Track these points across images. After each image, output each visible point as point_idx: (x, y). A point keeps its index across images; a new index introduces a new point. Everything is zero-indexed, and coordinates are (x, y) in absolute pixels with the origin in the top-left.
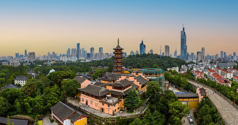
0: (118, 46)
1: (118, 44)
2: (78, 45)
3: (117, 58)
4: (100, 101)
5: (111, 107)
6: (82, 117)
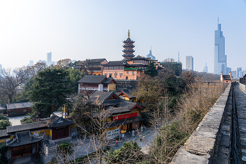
0: (129, 39)
1: (129, 36)
3: (128, 52)
4: (125, 70)
5: (135, 73)
6: (113, 82)
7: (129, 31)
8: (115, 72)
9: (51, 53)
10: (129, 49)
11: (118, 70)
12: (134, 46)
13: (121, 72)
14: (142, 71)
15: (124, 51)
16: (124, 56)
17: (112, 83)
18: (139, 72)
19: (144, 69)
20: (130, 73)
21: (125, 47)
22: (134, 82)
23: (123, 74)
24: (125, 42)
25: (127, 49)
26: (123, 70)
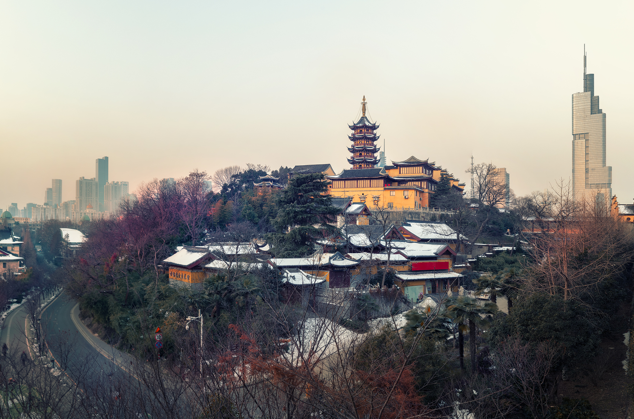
1: (364, 113)
2: (103, 164)
3: (362, 151)
4: (385, 189)
5: (411, 194)
6: (364, 213)
7: (364, 99)
8: (361, 194)
9: (107, 158)
10: (364, 144)
11: (369, 189)
12: (379, 137)
13: (376, 194)
14: (423, 192)
15: (353, 150)
16: (352, 162)
17: (363, 215)
18: (418, 193)
19: (427, 188)
20: (398, 194)
21: (353, 139)
22: (411, 213)
23: (381, 197)
24: (354, 128)
25: (361, 144)
26: (383, 189)
